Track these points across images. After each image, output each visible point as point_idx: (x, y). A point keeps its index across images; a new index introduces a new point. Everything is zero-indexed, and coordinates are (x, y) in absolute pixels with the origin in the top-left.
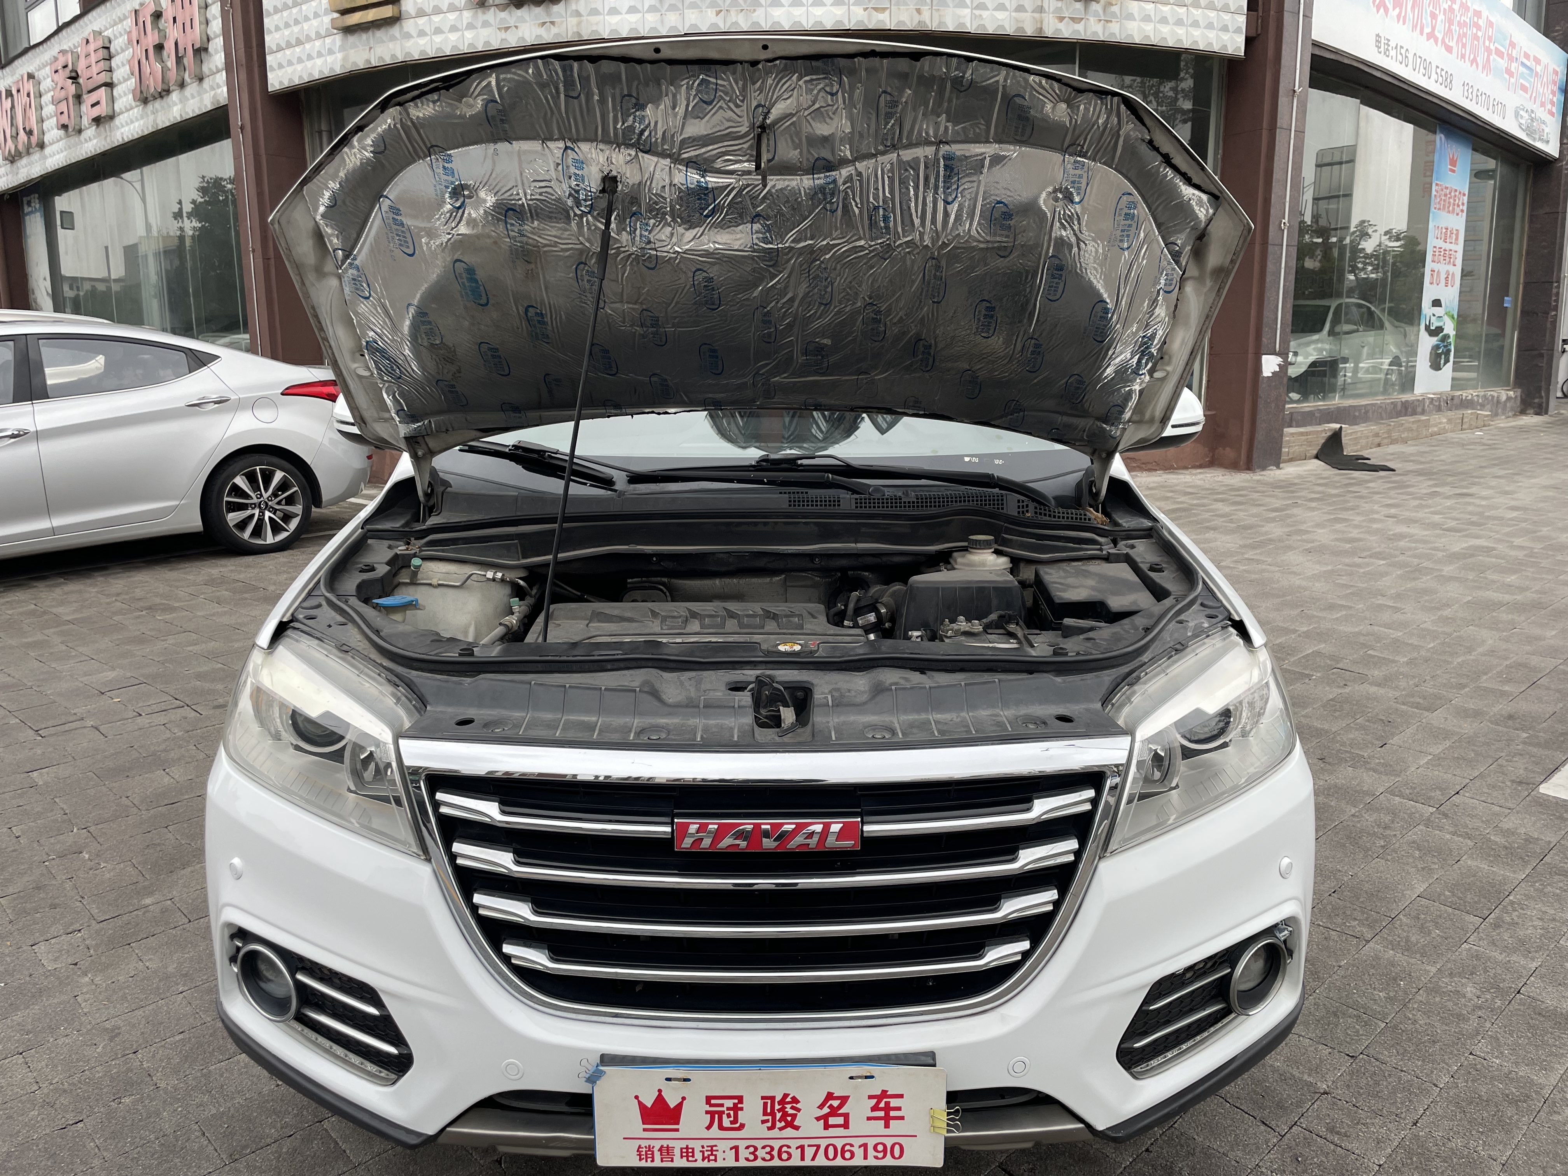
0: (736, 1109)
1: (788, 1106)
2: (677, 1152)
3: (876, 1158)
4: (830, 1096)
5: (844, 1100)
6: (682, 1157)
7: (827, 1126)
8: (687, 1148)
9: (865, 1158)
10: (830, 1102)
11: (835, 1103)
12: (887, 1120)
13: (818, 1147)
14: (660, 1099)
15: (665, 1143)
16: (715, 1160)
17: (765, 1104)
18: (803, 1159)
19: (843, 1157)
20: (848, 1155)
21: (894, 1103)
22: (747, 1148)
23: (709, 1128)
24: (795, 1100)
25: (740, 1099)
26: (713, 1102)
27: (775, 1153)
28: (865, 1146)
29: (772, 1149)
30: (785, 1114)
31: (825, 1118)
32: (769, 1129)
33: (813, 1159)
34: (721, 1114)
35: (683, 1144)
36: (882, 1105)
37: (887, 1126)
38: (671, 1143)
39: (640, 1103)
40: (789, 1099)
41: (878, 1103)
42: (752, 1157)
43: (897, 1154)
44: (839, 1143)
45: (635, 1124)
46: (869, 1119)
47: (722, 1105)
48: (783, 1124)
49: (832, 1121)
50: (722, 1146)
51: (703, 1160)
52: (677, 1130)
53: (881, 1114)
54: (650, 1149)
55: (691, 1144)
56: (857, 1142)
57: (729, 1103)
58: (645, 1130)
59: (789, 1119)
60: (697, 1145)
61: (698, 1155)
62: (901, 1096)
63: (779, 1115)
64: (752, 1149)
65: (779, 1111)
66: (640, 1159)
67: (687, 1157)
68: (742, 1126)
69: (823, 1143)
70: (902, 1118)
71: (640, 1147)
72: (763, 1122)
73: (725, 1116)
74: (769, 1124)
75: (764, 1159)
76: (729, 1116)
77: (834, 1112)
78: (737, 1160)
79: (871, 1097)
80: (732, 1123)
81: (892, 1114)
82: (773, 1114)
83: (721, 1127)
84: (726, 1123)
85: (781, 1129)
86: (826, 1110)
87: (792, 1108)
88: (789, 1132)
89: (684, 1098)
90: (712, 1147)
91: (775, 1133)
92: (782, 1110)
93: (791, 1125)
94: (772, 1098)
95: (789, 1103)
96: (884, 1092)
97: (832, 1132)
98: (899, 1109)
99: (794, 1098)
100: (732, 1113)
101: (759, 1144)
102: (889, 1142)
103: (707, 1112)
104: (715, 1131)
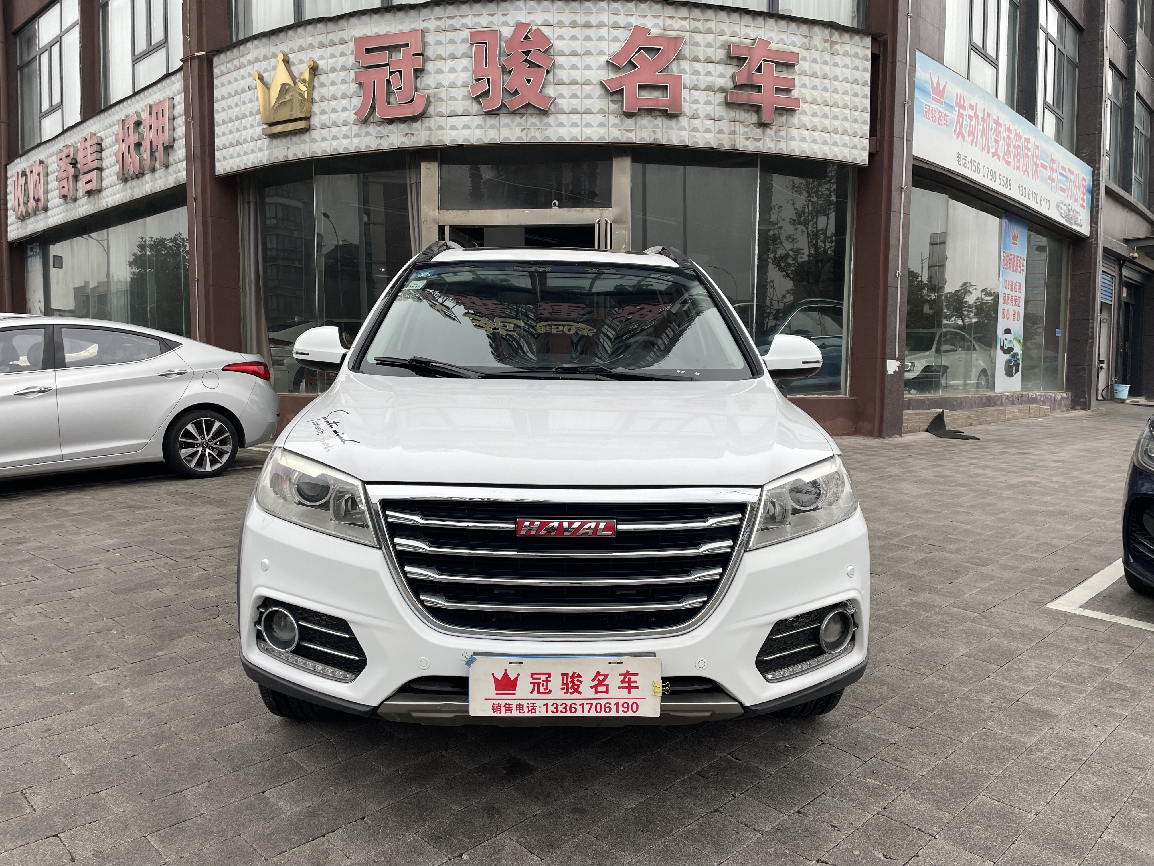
0: (547, 681)
1: (576, 679)
2: (514, 707)
3: (623, 711)
4: (598, 674)
5: (606, 676)
6: (517, 710)
7: (596, 692)
8: (520, 705)
9: (617, 711)
10: (599, 677)
11: (601, 678)
12: (629, 688)
13: (592, 704)
14: (506, 675)
15: (507, 702)
16: (535, 712)
17: (563, 678)
18: (583, 712)
19: (606, 712)
20: (608, 710)
21: (633, 678)
22: (553, 705)
23: (532, 692)
24: (579, 676)
25: (549, 675)
26: (535, 676)
27: (568, 708)
28: (617, 704)
29: (566, 705)
30: (574, 684)
31: (595, 687)
32: (565, 693)
33: (589, 712)
34: (539, 683)
35: (517, 702)
36: (627, 680)
37: (629, 692)
38: (511, 702)
39: (494, 677)
40: (576, 675)
41: (624, 678)
42: (555, 711)
43: (635, 709)
44: (603, 702)
45: (491, 690)
46: (619, 688)
47: (539, 679)
48: (572, 690)
49: (600, 689)
50: (540, 703)
51: (528, 712)
52: (514, 694)
53: (626, 685)
54: (499, 705)
55: (522, 702)
56: (613, 702)
57: (543, 677)
58: (497, 694)
59: (576, 687)
60: (525, 703)
61: (526, 709)
62: (637, 674)
63: (570, 685)
64: (555, 706)
65: (570, 682)
66: (494, 712)
67: (520, 710)
68: (550, 691)
69: (594, 702)
70: (637, 687)
71: (494, 704)
72: (562, 689)
73: (541, 685)
74: (565, 690)
75: (562, 712)
76: (543, 685)
77: (600, 683)
78: (547, 712)
79: (620, 675)
80: (545, 689)
81: (632, 685)
82: (567, 684)
83: (539, 692)
84: (542, 689)
85: (571, 693)
86: (596, 682)
87: (578, 681)
88: (576, 695)
89: (519, 674)
90: (533, 704)
91: (568, 696)
92: (572, 682)
93: (577, 691)
94: (567, 675)
95: (576, 677)
96: (628, 672)
97: (600, 695)
98: (636, 682)
99: (579, 675)
100: (545, 683)
101: (559, 702)
102: (630, 702)
103: (531, 683)
104: (535, 695)
